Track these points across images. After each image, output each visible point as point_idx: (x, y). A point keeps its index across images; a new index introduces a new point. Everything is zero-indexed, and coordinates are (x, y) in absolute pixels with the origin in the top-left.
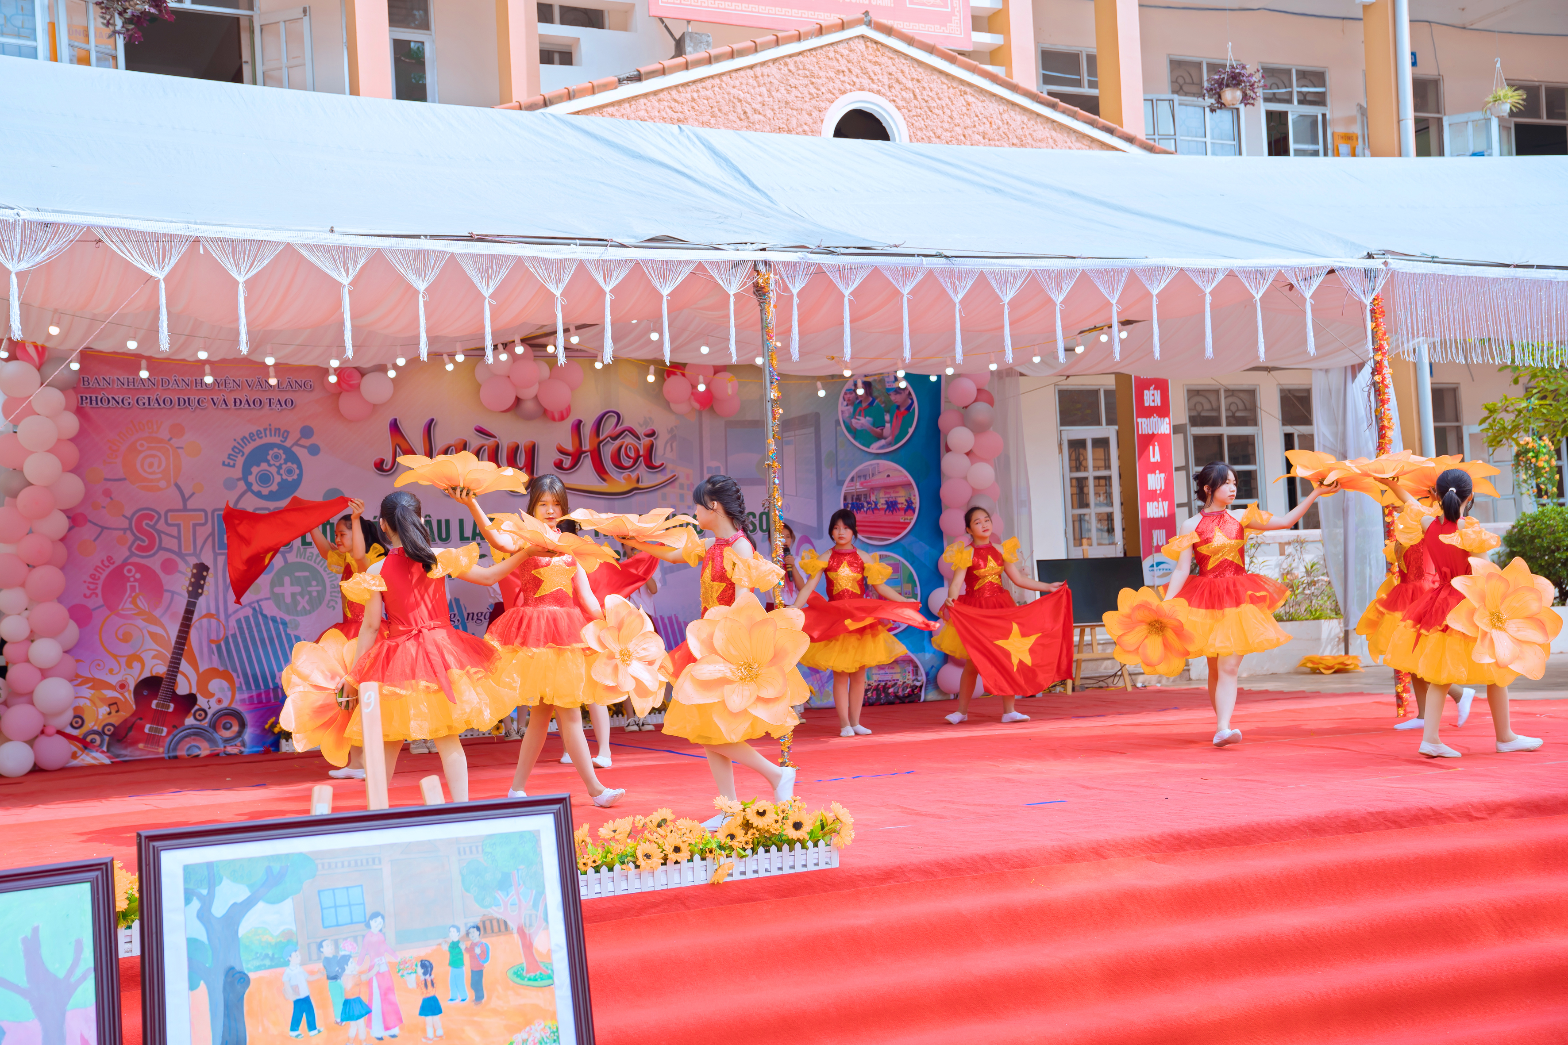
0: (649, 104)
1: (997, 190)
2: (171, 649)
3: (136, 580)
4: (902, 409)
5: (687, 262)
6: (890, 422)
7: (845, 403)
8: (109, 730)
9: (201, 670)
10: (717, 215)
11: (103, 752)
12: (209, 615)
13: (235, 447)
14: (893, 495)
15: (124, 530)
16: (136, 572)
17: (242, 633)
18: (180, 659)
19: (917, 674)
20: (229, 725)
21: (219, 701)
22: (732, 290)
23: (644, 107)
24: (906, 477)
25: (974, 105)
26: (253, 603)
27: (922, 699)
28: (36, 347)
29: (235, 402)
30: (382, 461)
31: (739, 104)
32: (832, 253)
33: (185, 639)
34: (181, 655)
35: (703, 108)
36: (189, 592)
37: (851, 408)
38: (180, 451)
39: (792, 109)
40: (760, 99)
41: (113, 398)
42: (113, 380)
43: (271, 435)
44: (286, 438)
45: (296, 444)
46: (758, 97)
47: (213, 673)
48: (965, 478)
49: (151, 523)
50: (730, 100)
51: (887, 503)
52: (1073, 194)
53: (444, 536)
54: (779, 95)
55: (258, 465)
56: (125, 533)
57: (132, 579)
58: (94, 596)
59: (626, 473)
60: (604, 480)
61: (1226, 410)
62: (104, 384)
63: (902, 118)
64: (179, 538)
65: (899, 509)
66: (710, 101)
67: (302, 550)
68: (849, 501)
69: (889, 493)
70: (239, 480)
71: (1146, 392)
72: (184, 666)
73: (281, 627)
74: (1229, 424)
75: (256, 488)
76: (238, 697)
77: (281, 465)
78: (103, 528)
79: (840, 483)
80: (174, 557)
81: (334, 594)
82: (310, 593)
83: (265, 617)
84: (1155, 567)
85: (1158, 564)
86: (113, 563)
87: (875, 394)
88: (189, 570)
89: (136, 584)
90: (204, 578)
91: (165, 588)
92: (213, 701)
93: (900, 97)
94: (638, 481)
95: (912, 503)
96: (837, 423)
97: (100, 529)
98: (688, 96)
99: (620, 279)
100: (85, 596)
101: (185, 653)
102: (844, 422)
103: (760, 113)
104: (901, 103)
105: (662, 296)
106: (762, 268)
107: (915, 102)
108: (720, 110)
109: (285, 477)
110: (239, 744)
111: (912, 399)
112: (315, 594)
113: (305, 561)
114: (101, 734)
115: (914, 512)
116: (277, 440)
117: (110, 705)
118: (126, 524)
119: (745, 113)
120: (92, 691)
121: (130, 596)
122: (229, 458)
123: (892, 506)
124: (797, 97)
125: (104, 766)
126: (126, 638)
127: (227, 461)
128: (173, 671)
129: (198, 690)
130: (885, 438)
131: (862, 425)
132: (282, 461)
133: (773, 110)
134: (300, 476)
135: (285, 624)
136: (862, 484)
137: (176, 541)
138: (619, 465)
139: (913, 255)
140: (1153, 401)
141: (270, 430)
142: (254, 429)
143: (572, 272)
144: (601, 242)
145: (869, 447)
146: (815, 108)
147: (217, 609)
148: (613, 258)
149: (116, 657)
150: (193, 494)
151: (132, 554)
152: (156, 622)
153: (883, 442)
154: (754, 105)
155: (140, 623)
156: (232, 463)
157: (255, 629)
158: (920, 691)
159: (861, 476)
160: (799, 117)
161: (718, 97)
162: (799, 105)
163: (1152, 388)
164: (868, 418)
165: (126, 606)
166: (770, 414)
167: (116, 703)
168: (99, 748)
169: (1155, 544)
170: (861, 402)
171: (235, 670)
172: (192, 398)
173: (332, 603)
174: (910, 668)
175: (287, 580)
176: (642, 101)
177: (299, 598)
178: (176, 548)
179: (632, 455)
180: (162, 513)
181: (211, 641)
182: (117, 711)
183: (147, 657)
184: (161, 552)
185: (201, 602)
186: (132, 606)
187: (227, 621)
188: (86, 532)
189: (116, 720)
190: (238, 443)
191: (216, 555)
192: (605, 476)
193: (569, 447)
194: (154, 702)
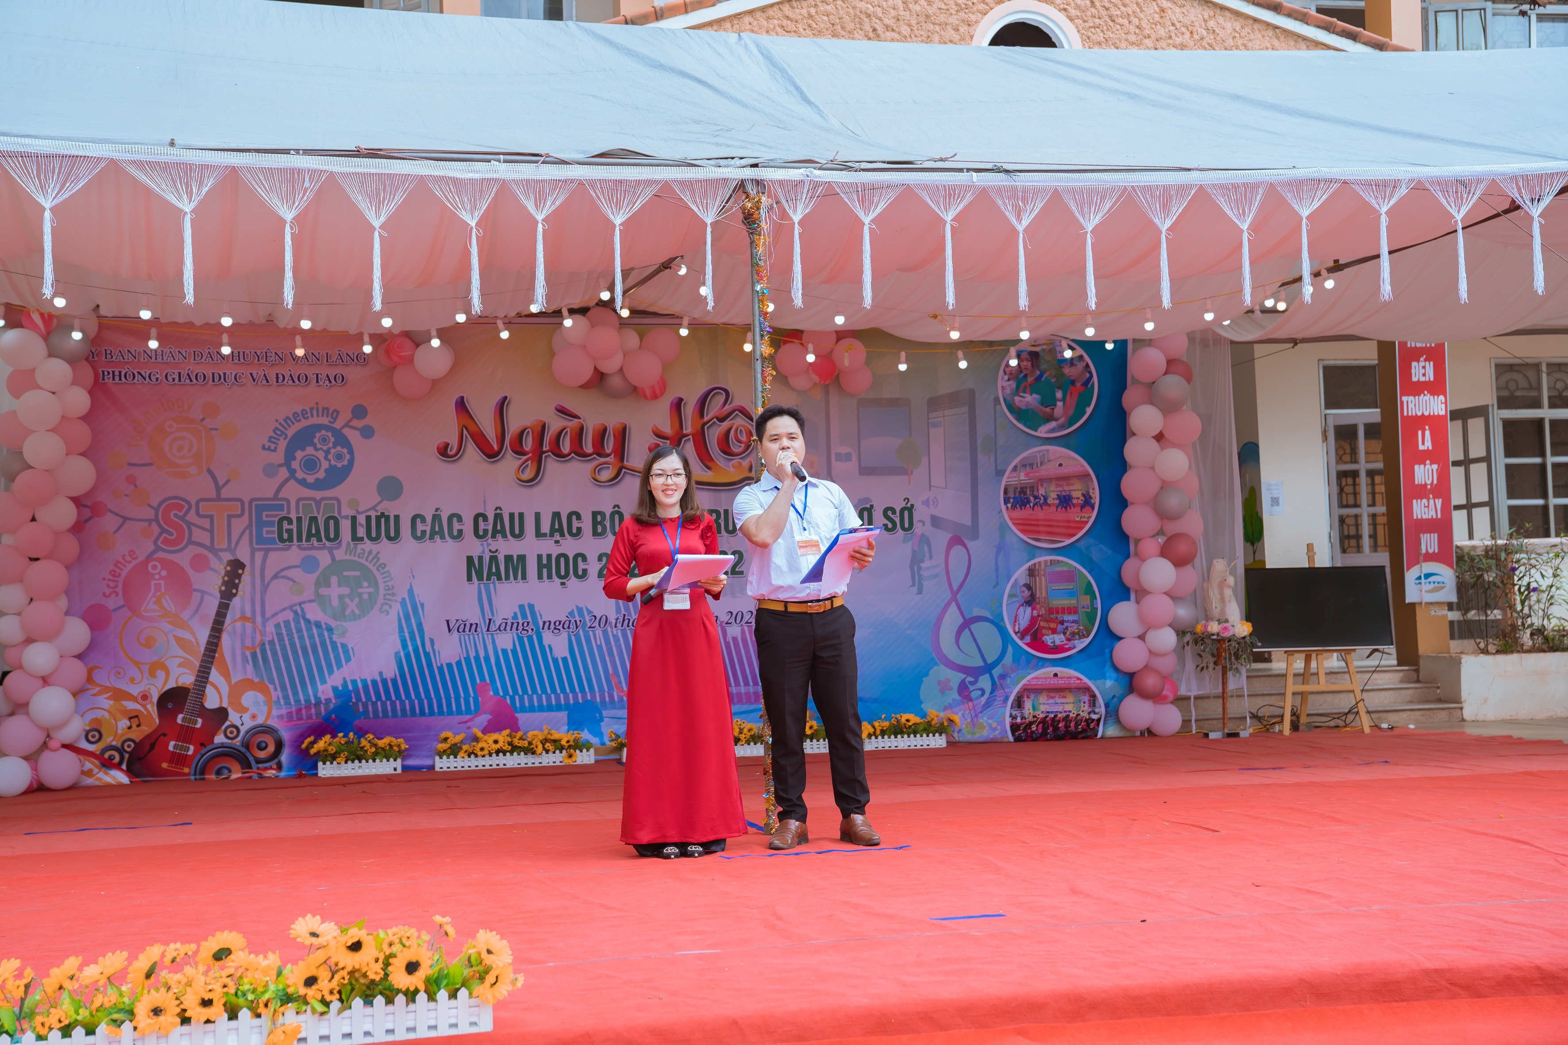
0: (755, 23)
1: (1132, 96)
2: (200, 657)
3: (161, 578)
4: (1078, 385)
5: (649, 183)
6: (1064, 399)
7: (1006, 377)
8: (129, 746)
9: (233, 681)
10: (719, 128)
11: (122, 770)
12: (244, 618)
13: (277, 429)
14: (1066, 488)
15: (150, 521)
16: (162, 569)
17: (281, 640)
18: (210, 668)
19: (1094, 705)
20: (264, 745)
21: (254, 717)
22: (709, 218)
23: (748, 27)
24: (1083, 466)
25: (1170, 12)
26: (295, 605)
27: (1099, 735)
28: (42, 315)
29: (277, 378)
30: (447, 445)
31: (867, 20)
32: (849, 169)
33: (217, 645)
34: (212, 663)
35: (822, 25)
36: (221, 592)
37: (1013, 384)
38: (213, 432)
39: (934, 24)
40: (893, 13)
41: (139, 373)
42: (139, 353)
43: (318, 416)
44: (335, 419)
45: (347, 425)
46: (892, 11)
47: (247, 684)
48: (1152, 468)
49: (181, 514)
50: (856, 15)
51: (1059, 497)
52: (1237, 97)
53: (517, 532)
54: (917, 8)
55: (303, 450)
56: (150, 525)
57: (157, 577)
58: (114, 595)
59: (736, 460)
60: (709, 468)
61: (1549, 388)
62: (128, 358)
63: (1075, 30)
64: (211, 531)
65: (1074, 505)
66: (832, 17)
67: (352, 546)
68: (1011, 494)
69: (1061, 486)
70: (280, 465)
71: (1414, 364)
72: (215, 675)
73: (326, 633)
74: (1552, 406)
75: (300, 475)
76: (275, 712)
77: (329, 449)
78: (125, 519)
79: (1000, 473)
80: (205, 552)
81: (387, 597)
82: (360, 595)
83: (308, 621)
84: (1423, 580)
85: (1427, 576)
86: (136, 558)
87: (1043, 367)
88: (222, 567)
89: (162, 582)
90: (239, 577)
91: (194, 587)
92: (246, 717)
93: (1073, 4)
94: (750, 469)
95: (1091, 498)
96: (997, 400)
97: (121, 520)
98: (804, 12)
99: (558, 203)
100: (104, 594)
101: (215, 661)
102: (1005, 400)
103: (893, 30)
104: (1073, 12)
105: (615, 226)
106: (752, 190)
107: (1093, 10)
108: (843, 28)
109: (333, 463)
110: (275, 767)
111: (1090, 373)
112: (366, 596)
113: (356, 559)
114: (120, 751)
115: (1093, 508)
116: (325, 421)
117: (130, 719)
118: (151, 514)
119: (874, 30)
120: (112, 702)
121: (154, 596)
122: (270, 441)
123: (1065, 501)
124: (940, 9)
125: (121, 786)
126: (149, 643)
127: (267, 444)
128: (201, 682)
129: (230, 703)
130: (1056, 420)
131: (1028, 404)
132: (331, 445)
133: (910, 26)
134: (351, 461)
135: (330, 630)
136: (1027, 475)
137: (208, 534)
138: (726, 450)
139: (960, 170)
140: (1424, 375)
141: (318, 409)
142: (298, 409)
143: (492, 195)
144: (534, 157)
145: (1036, 431)
146: (963, 21)
147: (254, 612)
148: (548, 177)
149: (137, 664)
150: (228, 481)
151: (158, 549)
152: (183, 625)
153: (1053, 424)
154: (886, 21)
155: (166, 626)
156: (273, 446)
157: (295, 635)
158: (1098, 725)
159: (1027, 464)
160: (943, 33)
161: (841, 12)
162: (942, 18)
163: (1422, 359)
164: (1034, 395)
165: (149, 606)
166: (759, 376)
167: (137, 716)
168: (118, 767)
169: (1424, 551)
170: (1026, 376)
171: (272, 681)
172: (228, 373)
173: (386, 607)
174: (1086, 698)
175: (334, 580)
176: (747, 19)
177: (347, 600)
178: (208, 543)
179: (744, 438)
180: (193, 503)
181: (244, 647)
182: (138, 726)
183: (173, 665)
184: (191, 547)
185: (236, 602)
186: (156, 607)
187: (264, 625)
188: (109, 522)
189: (137, 735)
190: (281, 424)
191: (253, 551)
192: (710, 464)
193: (667, 428)
194: (180, 716)
